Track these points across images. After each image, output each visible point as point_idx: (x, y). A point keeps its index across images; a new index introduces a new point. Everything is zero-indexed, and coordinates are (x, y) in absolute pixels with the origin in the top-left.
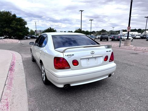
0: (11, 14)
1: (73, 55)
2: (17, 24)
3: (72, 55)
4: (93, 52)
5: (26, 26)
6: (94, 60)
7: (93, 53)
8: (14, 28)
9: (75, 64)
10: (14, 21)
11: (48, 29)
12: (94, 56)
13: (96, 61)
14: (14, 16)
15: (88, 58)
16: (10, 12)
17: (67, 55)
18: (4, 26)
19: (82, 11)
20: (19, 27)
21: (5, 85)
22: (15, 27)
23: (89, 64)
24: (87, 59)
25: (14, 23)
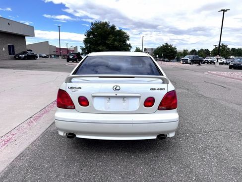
0: (109, 26)
1: (80, 88)
2: (114, 40)
3: (78, 88)
4: (118, 88)
5: (128, 42)
6: (121, 100)
7: (116, 89)
8: (111, 46)
9: (83, 103)
10: (111, 36)
11: (163, 45)
12: (119, 95)
13: (124, 104)
14: (113, 27)
15: (109, 97)
16: (108, 23)
17: (71, 88)
18: (99, 43)
19: (224, 11)
20: (116, 43)
21: (31, 117)
22: (111, 44)
23: (109, 108)
24: (108, 99)
25: (112, 37)
